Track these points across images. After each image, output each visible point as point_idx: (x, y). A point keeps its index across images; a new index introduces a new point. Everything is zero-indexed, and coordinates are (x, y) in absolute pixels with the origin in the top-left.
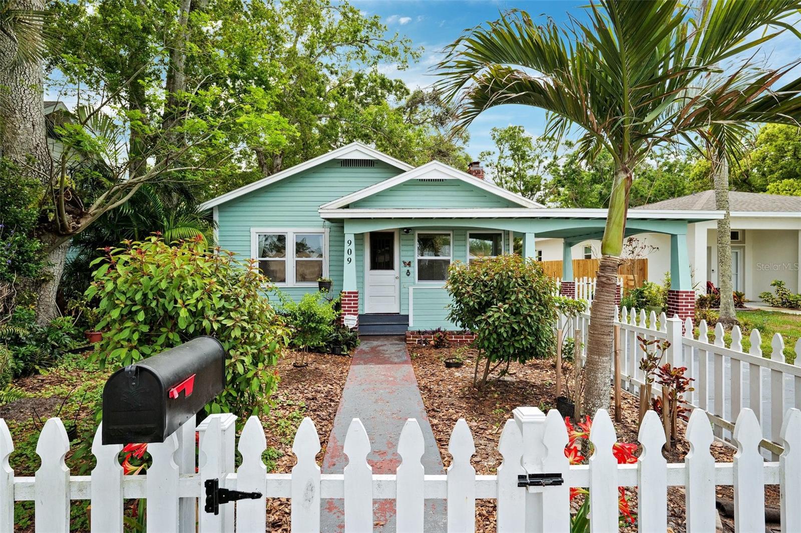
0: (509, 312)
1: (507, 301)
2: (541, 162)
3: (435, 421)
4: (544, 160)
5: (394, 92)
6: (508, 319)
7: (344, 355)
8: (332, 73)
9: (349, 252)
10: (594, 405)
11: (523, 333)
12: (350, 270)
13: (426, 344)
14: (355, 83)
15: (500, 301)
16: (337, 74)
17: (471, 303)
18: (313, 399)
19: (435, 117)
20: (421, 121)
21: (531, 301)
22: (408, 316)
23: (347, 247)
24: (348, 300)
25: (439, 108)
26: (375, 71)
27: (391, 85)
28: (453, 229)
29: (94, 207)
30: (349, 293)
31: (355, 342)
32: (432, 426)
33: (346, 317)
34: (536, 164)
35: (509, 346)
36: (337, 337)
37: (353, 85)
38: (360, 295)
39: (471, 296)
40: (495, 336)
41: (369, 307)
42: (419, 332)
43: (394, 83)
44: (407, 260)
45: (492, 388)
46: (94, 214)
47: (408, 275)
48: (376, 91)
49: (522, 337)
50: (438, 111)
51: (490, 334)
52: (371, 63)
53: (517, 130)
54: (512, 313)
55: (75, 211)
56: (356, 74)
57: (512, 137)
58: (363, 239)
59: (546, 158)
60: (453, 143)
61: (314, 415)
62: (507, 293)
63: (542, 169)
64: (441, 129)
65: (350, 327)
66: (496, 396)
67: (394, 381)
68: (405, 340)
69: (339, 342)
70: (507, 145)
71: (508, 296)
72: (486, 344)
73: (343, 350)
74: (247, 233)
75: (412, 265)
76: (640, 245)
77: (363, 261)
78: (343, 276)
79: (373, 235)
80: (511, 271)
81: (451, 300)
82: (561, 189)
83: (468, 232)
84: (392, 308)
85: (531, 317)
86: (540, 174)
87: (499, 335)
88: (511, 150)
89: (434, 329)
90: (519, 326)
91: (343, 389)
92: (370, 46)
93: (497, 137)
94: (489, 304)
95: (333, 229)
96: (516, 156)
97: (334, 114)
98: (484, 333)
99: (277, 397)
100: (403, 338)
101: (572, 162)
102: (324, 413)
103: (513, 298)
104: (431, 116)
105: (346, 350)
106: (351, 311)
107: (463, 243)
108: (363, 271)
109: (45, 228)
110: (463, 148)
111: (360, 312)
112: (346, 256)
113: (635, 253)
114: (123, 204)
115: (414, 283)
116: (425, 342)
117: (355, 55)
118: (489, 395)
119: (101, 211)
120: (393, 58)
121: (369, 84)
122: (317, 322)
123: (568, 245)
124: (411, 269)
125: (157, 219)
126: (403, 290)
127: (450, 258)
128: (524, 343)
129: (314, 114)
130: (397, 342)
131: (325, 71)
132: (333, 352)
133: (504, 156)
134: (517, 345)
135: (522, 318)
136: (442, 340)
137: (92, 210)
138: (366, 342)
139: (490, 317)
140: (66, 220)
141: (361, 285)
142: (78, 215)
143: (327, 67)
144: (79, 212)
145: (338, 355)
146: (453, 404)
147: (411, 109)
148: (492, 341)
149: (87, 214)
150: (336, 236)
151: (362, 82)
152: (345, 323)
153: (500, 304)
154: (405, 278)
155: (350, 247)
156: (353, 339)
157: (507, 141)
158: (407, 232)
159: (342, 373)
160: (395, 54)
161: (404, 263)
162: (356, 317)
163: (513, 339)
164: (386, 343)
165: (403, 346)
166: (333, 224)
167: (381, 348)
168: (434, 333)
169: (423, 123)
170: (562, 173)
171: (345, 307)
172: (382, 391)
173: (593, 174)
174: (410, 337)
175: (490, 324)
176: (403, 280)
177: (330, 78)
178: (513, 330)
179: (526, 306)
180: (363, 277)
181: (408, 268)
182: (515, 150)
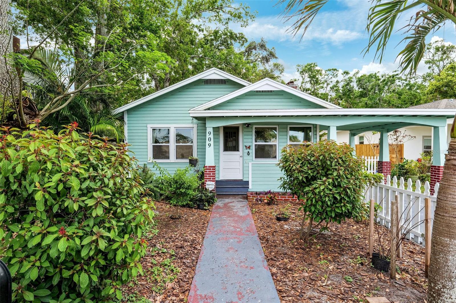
0: (331, 185)
1: (330, 176)
2: (328, 85)
3: (274, 270)
4: (331, 83)
5: (238, 41)
6: (331, 190)
7: (206, 210)
8: (200, 31)
9: (210, 139)
10: (444, 287)
11: (343, 201)
12: (210, 152)
13: (261, 201)
14: (214, 36)
15: (324, 176)
16: (203, 31)
17: (301, 178)
18: (181, 248)
19: (263, 57)
20: (254, 61)
21: (349, 176)
22: (248, 182)
23: (208, 136)
24: (209, 172)
25: (265, 52)
26: (227, 28)
27: (236, 37)
28: (279, 124)
29: (43, 110)
30: (209, 167)
31: (213, 200)
32: (273, 275)
33: (207, 183)
34: (325, 85)
35: (331, 211)
36: (201, 196)
37: (213, 37)
38: (217, 168)
39: (300, 172)
40: (320, 203)
41: (223, 175)
42: (256, 193)
43: (238, 35)
44: (248, 145)
45: (315, 241)
46: (43, 115)
47: (249, 155)
48: (227, 41)
49: (342, 204)
50: (265, 54)
51: (317, 202)
52: (224, 23)
53: (313, 65)
54: (334, 186)
55: (31, 113)
56: (215, 31)
57: (310, 70)
58: (218, 131)
59: (332, 82)
60: (274, 73)
61: (181, 262)
62: (328, 170)
63: (329, 88)
64: (266, 65)
65: (210, 189)
66: (319, 247)
67: (240, 231)
68: (247, 199)
69: (203, 200)
70: (307, 75)
71: (330, 172)
72: (313, 209)
73: (205, 206)
74: (145, 128)
75: (251, 148)
76: (402, 135)
77: (219, 145)
78: (205, 155)
79: (225, 128)
80: (333, 153)
81: (282, 174)
82: (340, 101)
83: (289, 126)
84: (238, 176)
85: (349, 188)
86: (327, 92)
87: (323, 202)
88: (309, 77)
89: (266, 191)
90: (340, 195)
91: (204, 237)
92: (223, 12)
93: (300, 70)
94: (314, 178)
95: (199, 125)
96: (312, 82)
97: (201, 55)
98: (312, 201)
99: (155, 245)
100: (246, 197)
101: (348, 84)
102: (188, 261)
103: (335, 174)
104: (261, 57)
105: (207, 205)
106: (211, 179)
107: (285, 133)
108: (219, 153)
109: (12, 124)
110: (279, 77)
111: (217, 179)
112: (207, 142)
113: (399, 139)
114: (63, 109)
115: (252, 160)
116: (260, 200)
117: (215, 18)
118: (313, 247)
119: (48, 113)
120: (239, 20)
121: (223, 37)
122: (186, 189)
123: (353, 135)
124: (250, 151)
125: (86, 119)
126: (245, 165)
127: (277, 143)
128: (344, 209)
129: (189, 54)
130: (241, 200)
131: (196, 30)
132: (199, 207)
133: (305, 82)
134: (337, 210)
135: (342, 189)
136: (273, 200)
137: (42, 113)
138: (220, 199)
139: (315, 188)
140: (24, 119)
141: (217, 162)
142: (33, 116)
143: (196, 27)
144: (34, 113)
145: (202, 209)
146: (286, 254)
147: (248, 53)
148: (318, 207)
149: (38, 115)
150: (201, 130)
151: (218, 35)
152: (207, 187)
153: (324, 178)
154: (246, 157)
155: (210, 136)
156: (212, 198)
157: (306, 72)
158: (248, 126)
159: (204, 224)
160: (239, 17)
161: (246, 147)
162: (214, 183)
163: (334, 206)
164: (234, 200)
165: (245, 203)
166: (199, 122)
167: (231, 204)
168: (266, 193)
169: (255, 61)
170: (341, 91)
171: (207, 176)
172: (232, 241)
173: (361, 92)
174: (250, 197)
175: (316, 194)
176: (245, 158)
177: (199, 34)
178: (335, 198)
179: (345, 181)
180: (219, 156)
181: (248, 150)
182: (312, 77)
